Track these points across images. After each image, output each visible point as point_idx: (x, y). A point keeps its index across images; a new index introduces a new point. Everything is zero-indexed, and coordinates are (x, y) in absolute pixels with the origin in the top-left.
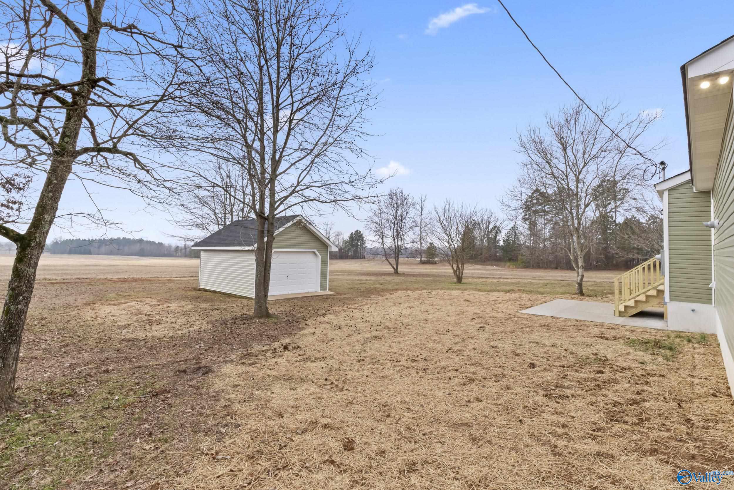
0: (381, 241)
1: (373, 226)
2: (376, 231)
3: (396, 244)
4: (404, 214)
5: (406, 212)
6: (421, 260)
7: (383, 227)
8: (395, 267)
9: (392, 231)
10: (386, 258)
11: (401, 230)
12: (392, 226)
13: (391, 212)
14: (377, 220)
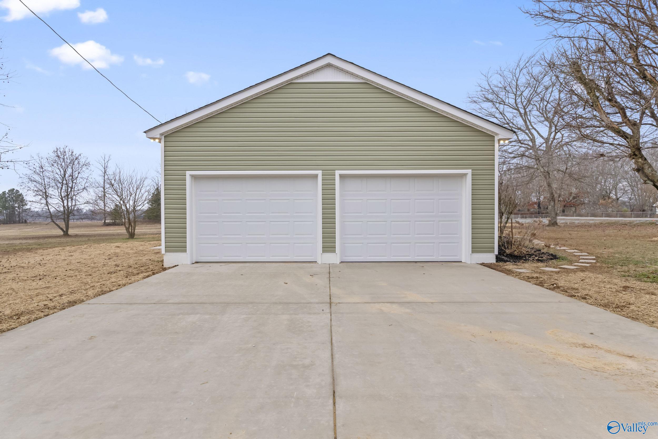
0: (44, 201)
1: (32, 185)
2: (37, 191)
3: (65, 204)
4: (76, 174)
5: (77, 172)
6: (105, 221)
7: (47, 187)
8: (65, 230)
9: (60, 191)
10: (52, 220)
11: (71, 190)
12: (60, 185)
13: (58, 171)
14: (37, 178)
